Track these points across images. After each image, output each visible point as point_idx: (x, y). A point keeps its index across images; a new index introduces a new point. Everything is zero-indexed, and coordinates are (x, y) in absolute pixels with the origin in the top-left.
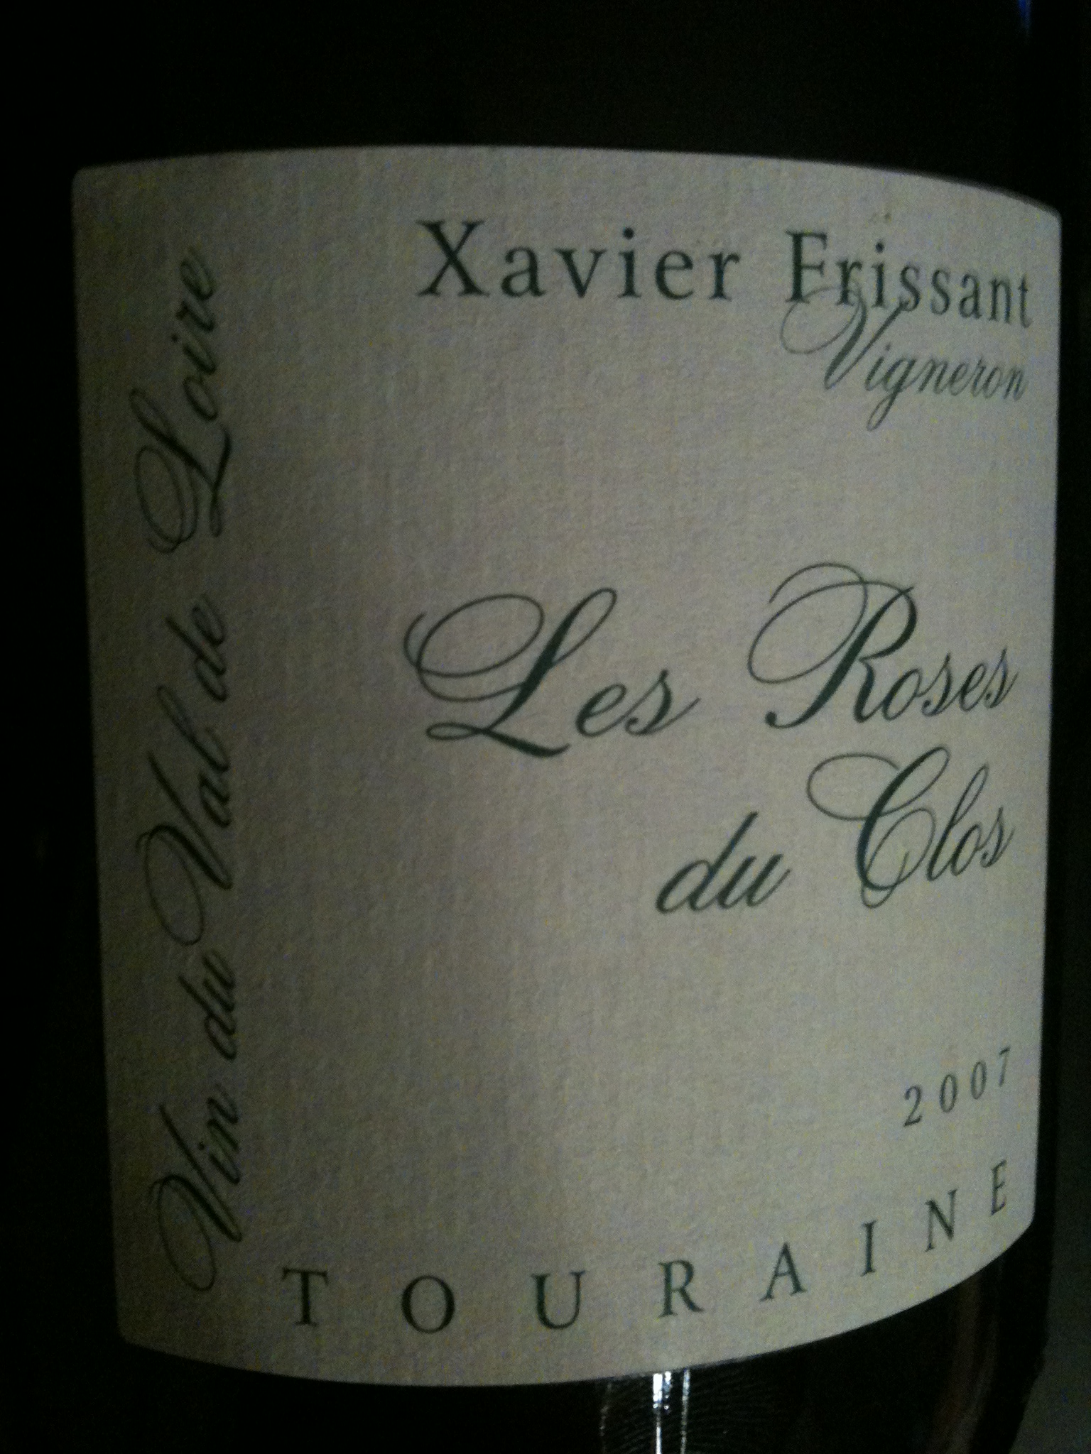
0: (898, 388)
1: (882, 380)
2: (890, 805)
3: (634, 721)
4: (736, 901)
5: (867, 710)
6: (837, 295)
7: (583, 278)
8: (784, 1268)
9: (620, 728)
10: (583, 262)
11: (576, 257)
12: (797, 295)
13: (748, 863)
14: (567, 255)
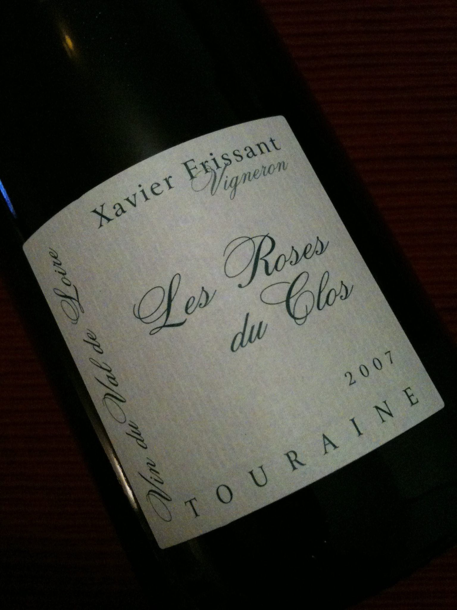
0: (236, 185)
1: (229, 185)
2: (292, 294)
3: (201, 304)
4: (255, 340)
5: (270, 272)
6: (204, 172)
7: (134, 203)
8: (327, 442)
9: (198, 308)
10: (132, 199)
11: (130, 199)
12: (192, 177)
13: (253, 328)
14: (128, 199)
